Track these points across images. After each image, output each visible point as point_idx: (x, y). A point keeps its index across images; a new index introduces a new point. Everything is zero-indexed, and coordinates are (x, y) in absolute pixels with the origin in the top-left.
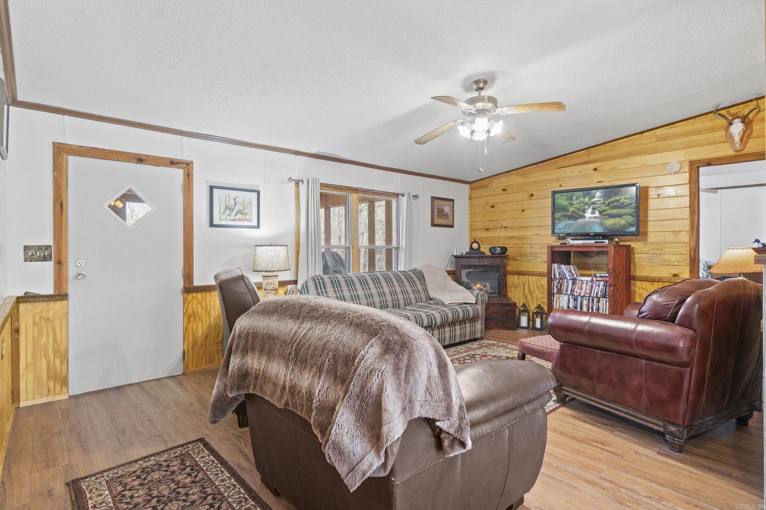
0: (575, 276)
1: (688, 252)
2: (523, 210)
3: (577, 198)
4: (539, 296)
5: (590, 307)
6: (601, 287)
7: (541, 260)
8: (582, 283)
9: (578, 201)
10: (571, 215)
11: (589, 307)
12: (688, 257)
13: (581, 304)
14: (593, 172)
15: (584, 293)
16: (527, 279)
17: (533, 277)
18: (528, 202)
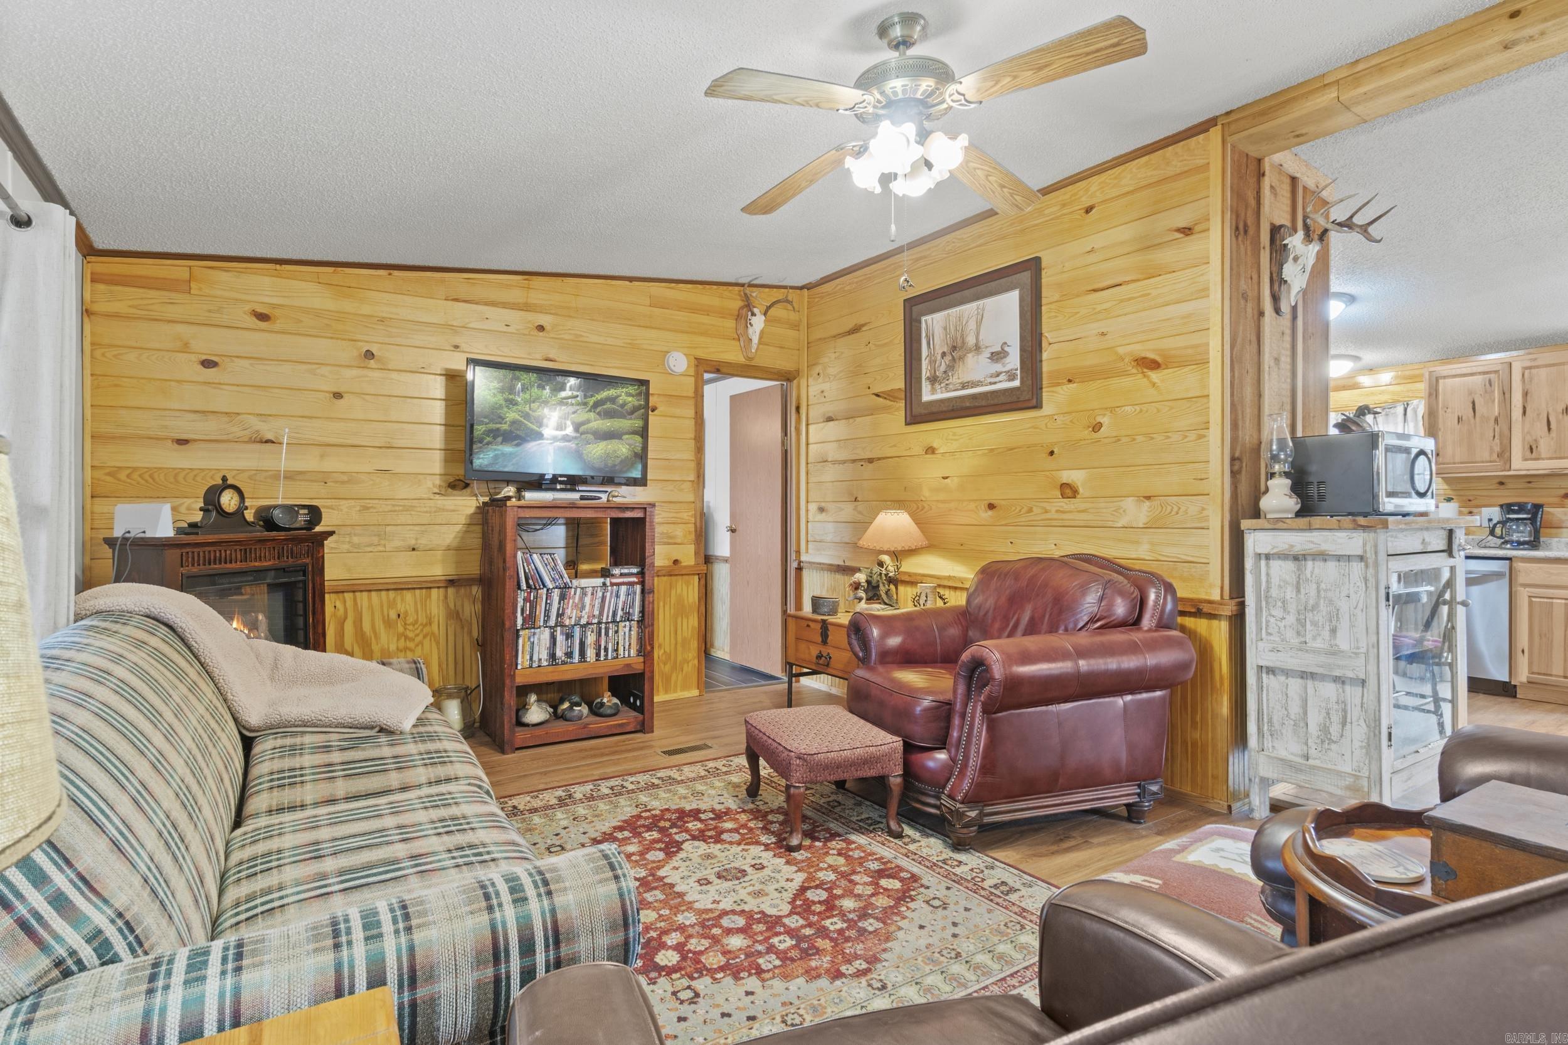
0: (567, 579)
1: (693, 520)
2: (338, 396)
3: (524, 389)
4: (393, 647)
5: (603, 647)
6: (622, 597)
7: (397, 543)
8: (584, 594)
9: (527, 396)
10: (511, 432)
11: (600, 646)
12: (691, 527)
13: (582, 644)
14: (536, 332)
15: (588, 617)
16: (349, 604)
17: (374, 594)
18: (355, 372)
